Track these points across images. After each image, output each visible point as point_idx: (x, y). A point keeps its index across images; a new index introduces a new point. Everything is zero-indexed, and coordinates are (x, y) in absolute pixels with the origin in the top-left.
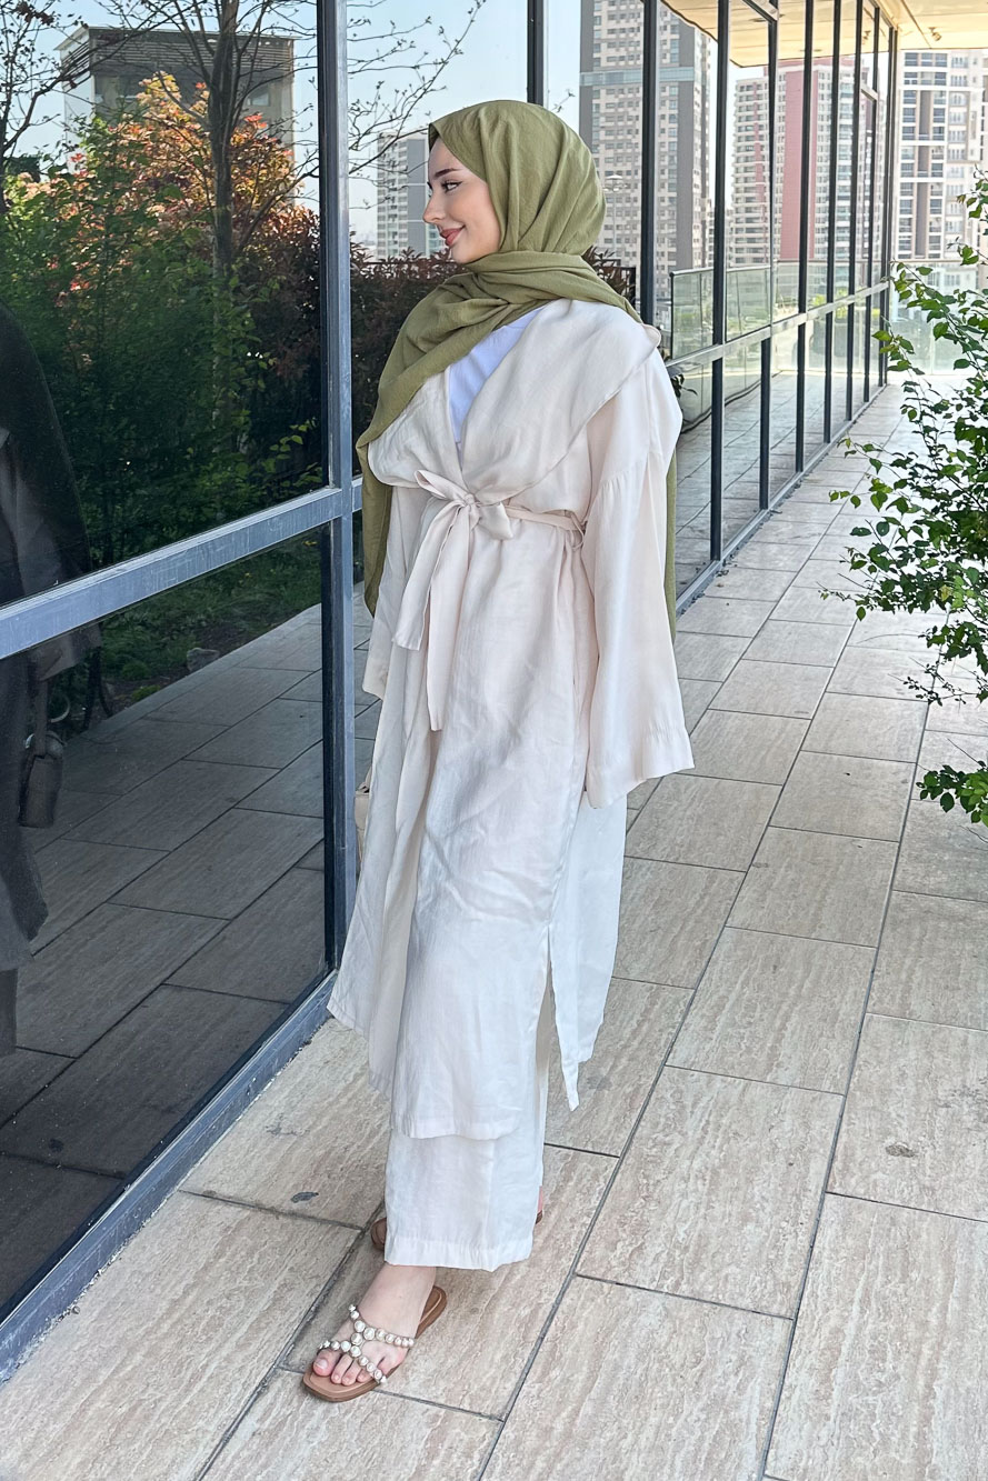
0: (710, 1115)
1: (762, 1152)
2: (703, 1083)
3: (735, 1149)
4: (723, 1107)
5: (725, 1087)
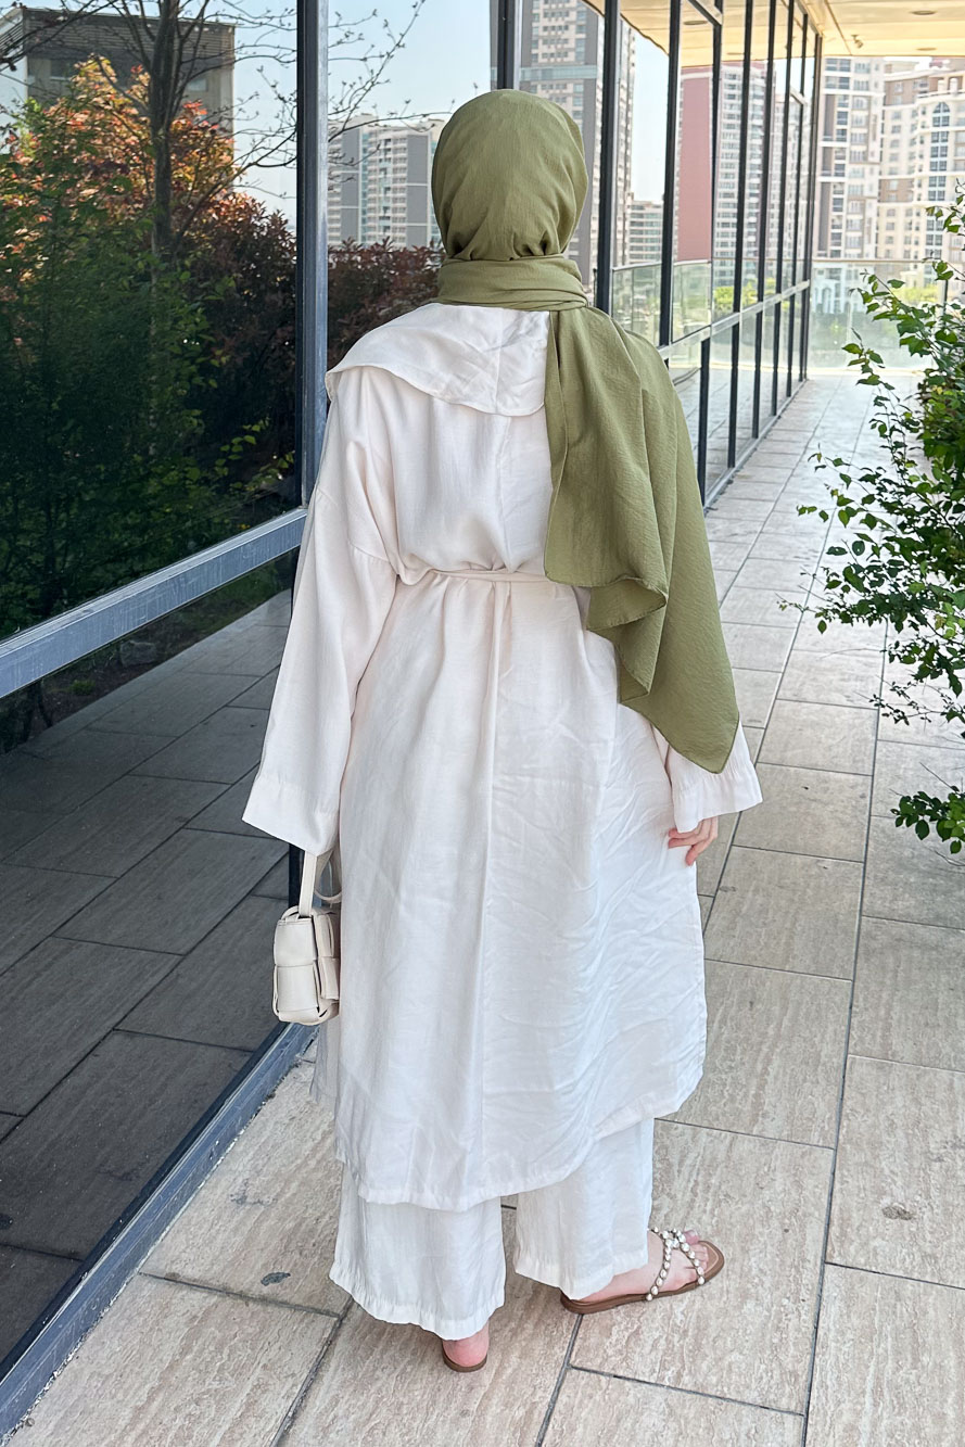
0: (698, 1174)
1: (756, 1216)
2: (688, 1137)
3: (727, 1213)
4: (710, 1166)
5: (712, 1141)
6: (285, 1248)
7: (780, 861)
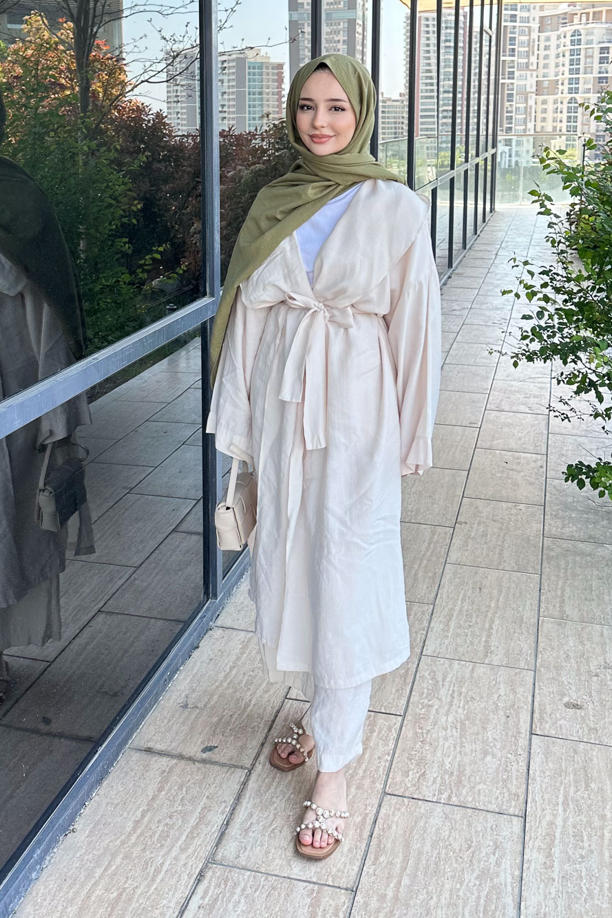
0: (454, 686)
1: (490, 709)
2: (447, 665)
3: (473, 708)
4: (461, 681)
5: (461, 668)
6: (214, 732)
7: (493, 506)
